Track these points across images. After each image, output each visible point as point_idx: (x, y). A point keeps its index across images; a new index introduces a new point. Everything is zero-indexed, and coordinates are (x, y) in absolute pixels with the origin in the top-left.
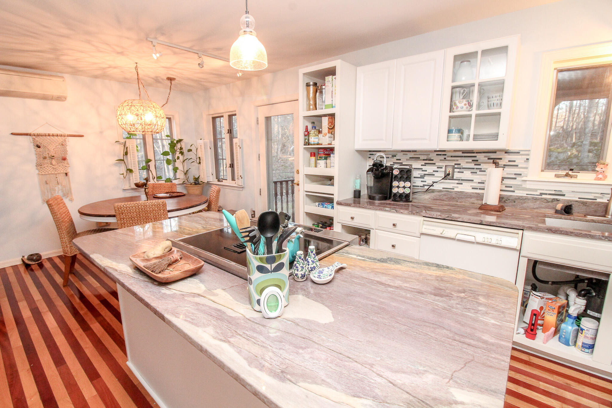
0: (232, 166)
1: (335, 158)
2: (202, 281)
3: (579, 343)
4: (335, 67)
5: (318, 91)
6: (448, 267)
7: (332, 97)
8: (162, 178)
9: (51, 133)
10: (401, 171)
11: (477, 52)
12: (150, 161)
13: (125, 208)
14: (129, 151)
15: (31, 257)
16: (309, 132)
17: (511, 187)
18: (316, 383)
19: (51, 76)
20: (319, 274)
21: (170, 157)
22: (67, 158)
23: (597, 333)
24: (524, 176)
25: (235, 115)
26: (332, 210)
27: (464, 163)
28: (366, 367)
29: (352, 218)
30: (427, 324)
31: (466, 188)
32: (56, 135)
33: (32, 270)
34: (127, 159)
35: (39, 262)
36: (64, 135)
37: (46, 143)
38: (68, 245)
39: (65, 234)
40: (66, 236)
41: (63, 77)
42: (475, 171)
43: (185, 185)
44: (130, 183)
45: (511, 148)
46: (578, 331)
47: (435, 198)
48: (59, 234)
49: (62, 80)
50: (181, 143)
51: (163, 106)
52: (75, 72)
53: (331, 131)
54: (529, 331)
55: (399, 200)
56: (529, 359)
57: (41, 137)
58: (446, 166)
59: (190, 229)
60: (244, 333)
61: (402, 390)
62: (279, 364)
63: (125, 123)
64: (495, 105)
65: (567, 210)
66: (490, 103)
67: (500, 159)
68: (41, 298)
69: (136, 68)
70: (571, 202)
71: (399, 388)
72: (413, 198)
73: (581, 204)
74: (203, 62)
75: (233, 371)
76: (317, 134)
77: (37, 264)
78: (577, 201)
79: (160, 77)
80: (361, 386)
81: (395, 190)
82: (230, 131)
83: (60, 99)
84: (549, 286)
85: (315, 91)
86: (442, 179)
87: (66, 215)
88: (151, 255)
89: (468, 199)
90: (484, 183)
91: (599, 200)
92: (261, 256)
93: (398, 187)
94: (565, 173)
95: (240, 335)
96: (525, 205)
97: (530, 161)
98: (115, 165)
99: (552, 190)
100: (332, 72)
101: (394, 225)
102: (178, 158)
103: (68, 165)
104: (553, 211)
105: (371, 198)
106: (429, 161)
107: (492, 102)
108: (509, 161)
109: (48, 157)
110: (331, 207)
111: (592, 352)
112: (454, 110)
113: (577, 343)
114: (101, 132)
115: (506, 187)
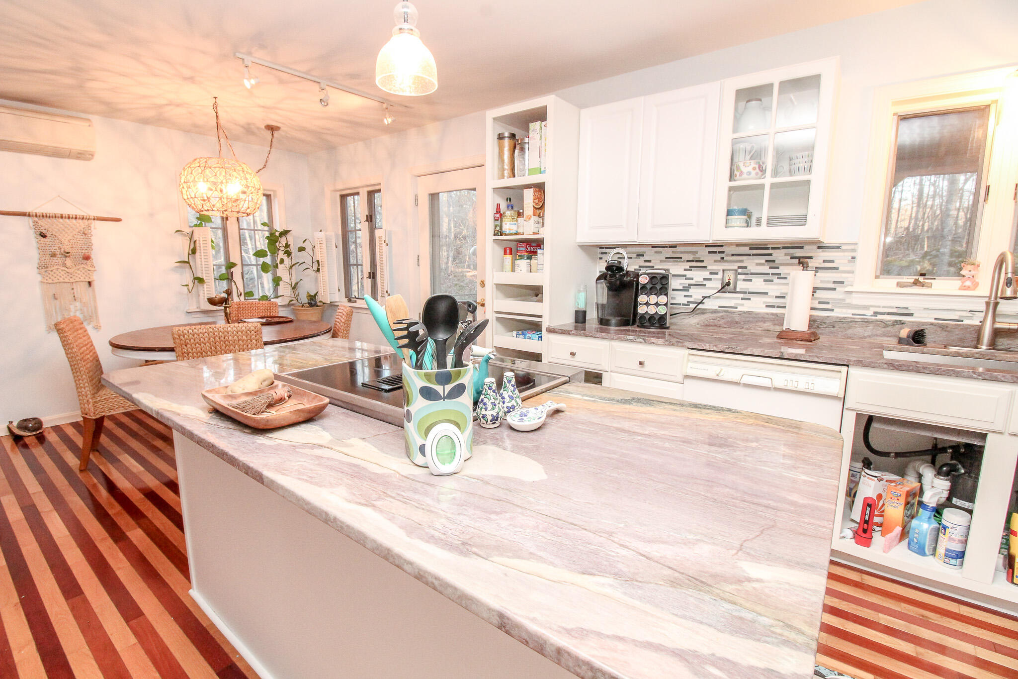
0: (373, 275)
1: (544, 256)
2: (324, 428)
3: (941, 550)
4: (546, 107)
5: (518, 147)
6: (730, 410)
7: (540, 157)
8: (253, 295)
9: (65, 212)
10: (653, 278)
11: (772, 85)
12: (234, 265)
13: (191, 336)
14: (198, 248)
15: (24, 425)
16: (501, 215)
17: (828, 303)
18: (519, 557)
19: (69, 117)
20: (520, 418)
21: (268, 260)
22: (92, 256)
23: (968, 532)
24: (848, 285)
25: (379, 191)
26: (540, 342)
27: (752, 264)
28: (601, 536)
29: (573, 354)
30: (699, 481)
31: (757, 305)
32: (74, 216)
33: (26, 446)
34: (195, 262)
35: (38, 432)
36: (88, 217)
37: (56, 230)
38: (91, 400)
39: (85, 380)
40: (87, 385)
41: (89, 120)
42: (769, 277)
43: (292, 307)
44: (198, 302)
45: (827, 240)
46: (938, 531)
47: (706, 322)
48: (75, 381)
49: (88, 125)
50: (288, 236)
51: (259, 171)
52: (111, 111)
53: (538, 212)
54: (861, 532)
55: (649, 325)
56: (862, 579)
57: (48, 219)
58: (724, 270)
59: (304, 362)
60: (398, 494)
61: (662, 564)
62: (457, 533)
63: (193, 196)
64: (802, 170)
65: (918, 338)
66: (792, 167)
67: (810, 258)
68: (40, 489)
69: (215, 106)
70: (923, 325)
71: (656, 562)
72: (671, 324)
73: (939, 329)
74: (328, 97)
75: (381, 545)
76: (516, 218)
77: (34, 435)
78: (932, 324)
79: (254, 124)
80: (595, 559)
81: (641, 310)
82: (370, 218)
83: (82, 156)
84: (891, 460)
85: (512, 147)
86: (718, 292)
87: (87, 349)
88: (239, 390)
89: (759, 324)
90: (784, 297)
91: (966, 322)
92: (427, 371)
93: (647, 304)
94: (912, 281)
95: (391, 497)
96: (850, 332)
97: (858, 260)
98: (175, 270)
99: (892, 307)
100: (540, 115)
101: (641, 363)
102: (282, 261)
103: (93, 269)
104: (895, 341)
105: (604, 322)
106: (697, 263)
107: (796, 167)
108: (824, 261)
109: (58, 253)
110: (537, 336)
111: (962, 564)
112: (735, 178)
113: (938, 550)
114: (152, 215)
115: (820, 303)
